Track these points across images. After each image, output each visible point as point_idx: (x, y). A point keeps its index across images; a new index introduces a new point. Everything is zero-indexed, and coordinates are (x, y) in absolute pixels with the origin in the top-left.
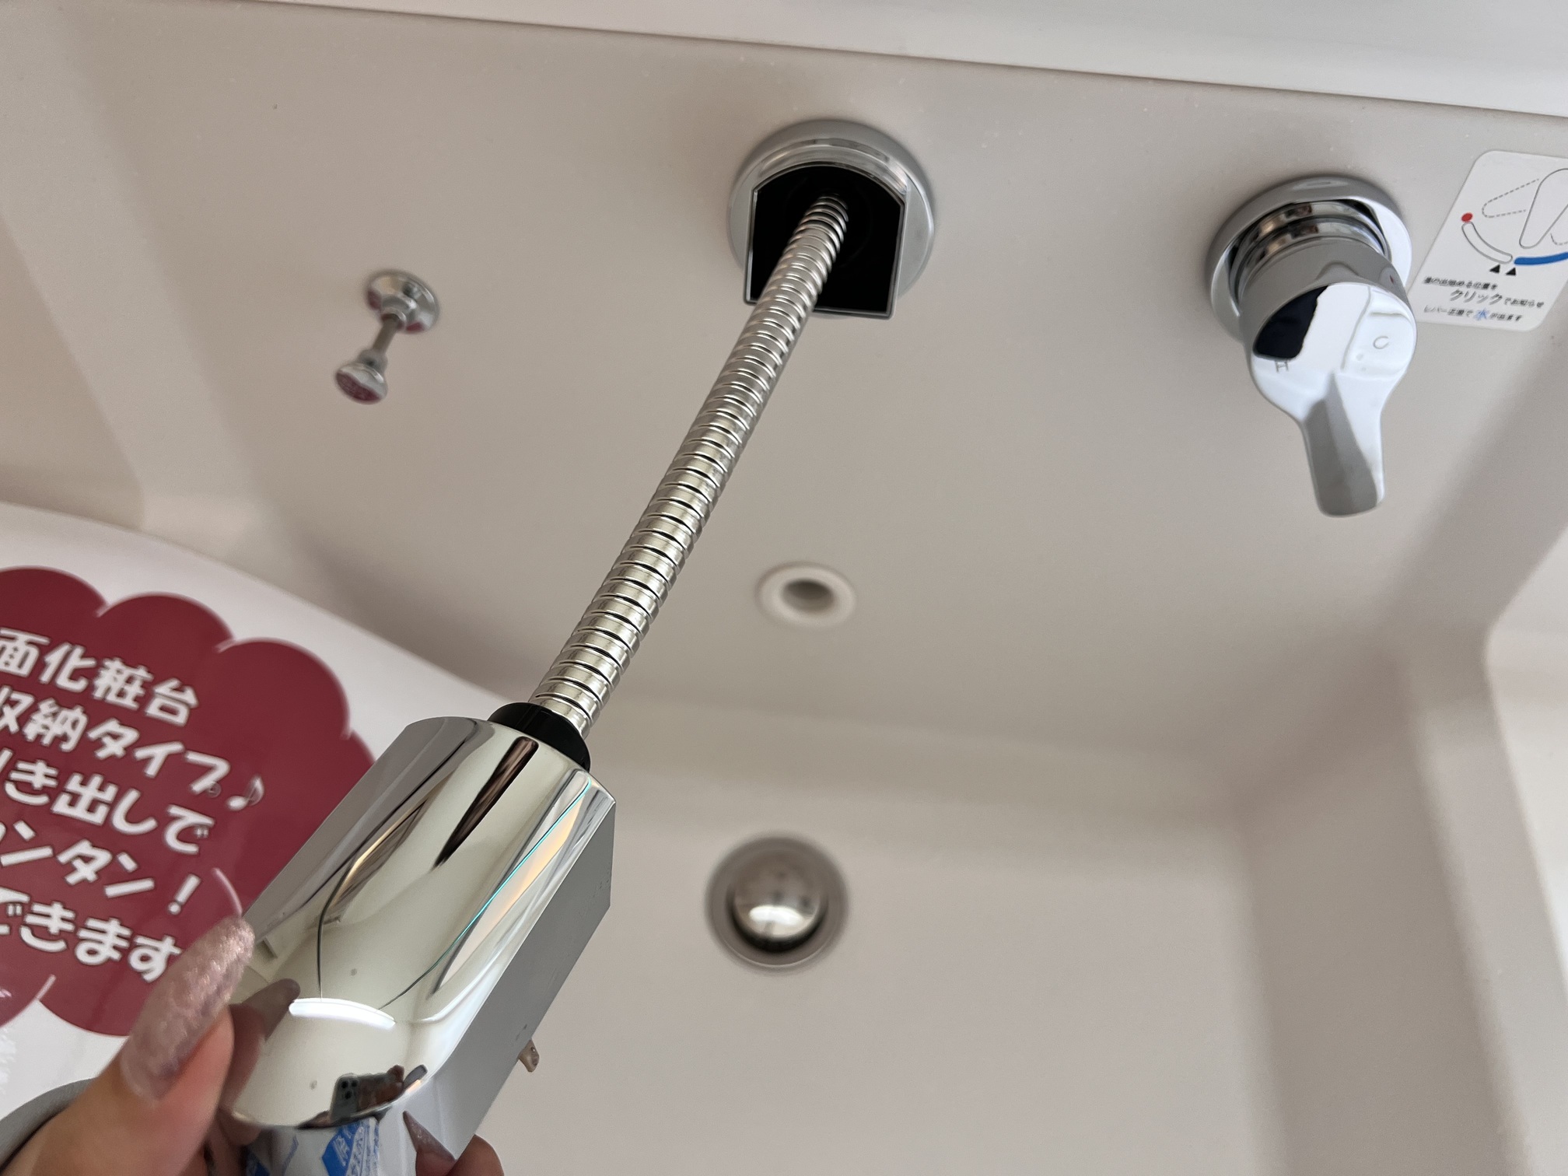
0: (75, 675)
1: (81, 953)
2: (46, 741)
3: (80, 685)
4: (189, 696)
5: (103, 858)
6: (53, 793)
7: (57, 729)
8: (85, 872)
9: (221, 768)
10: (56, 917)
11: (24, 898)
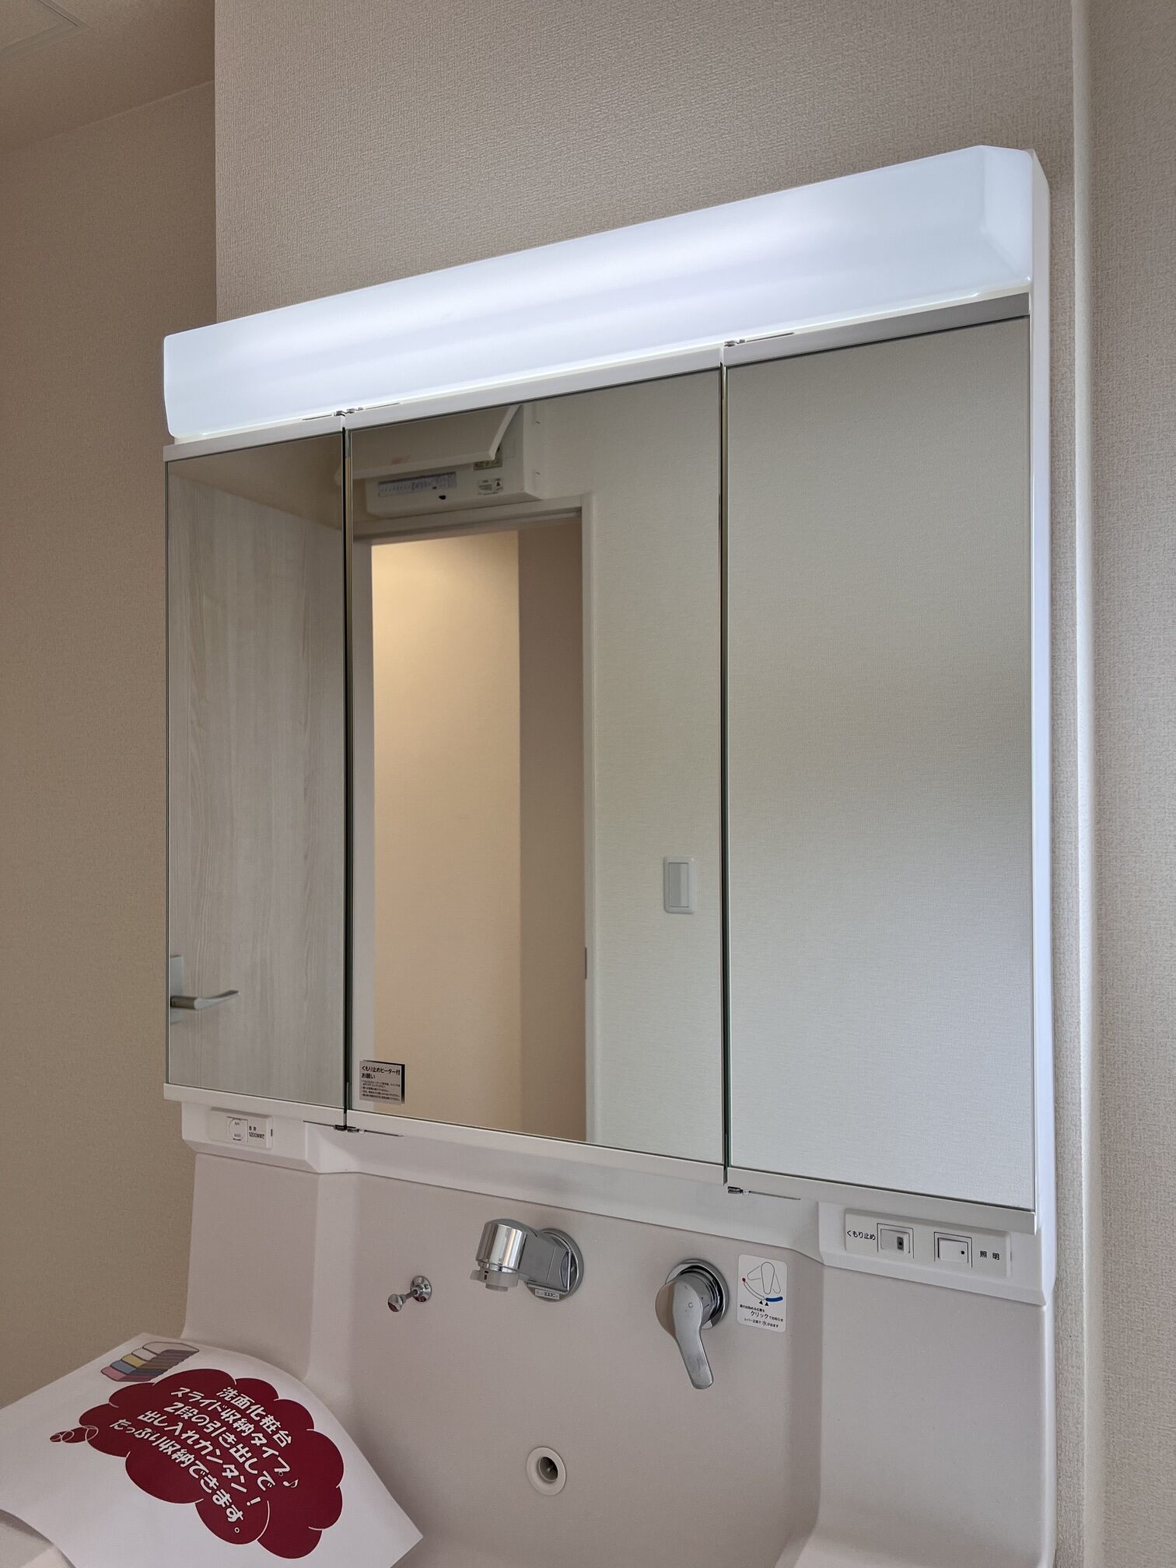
5: (236, 1473)
6: (232, 1446)
7: (243, 1428)
8: (229, 1474)
9: (288, 1469)
10: (213, 1482)
11: (208, 1471)
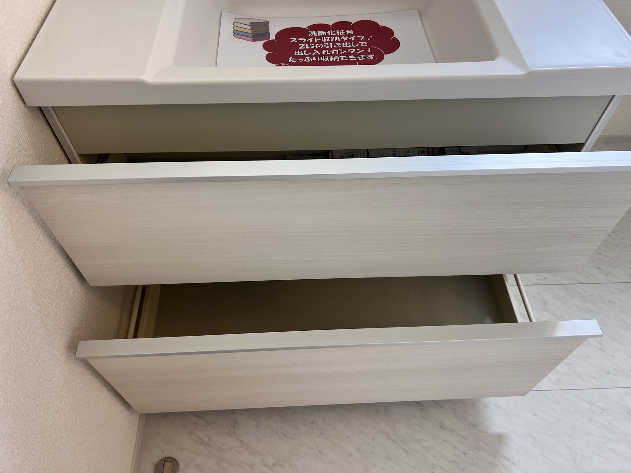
0: (333, 33)
1: (359, 59)
2: (335, 41)
3: (335, 34)
4: (352, 31)
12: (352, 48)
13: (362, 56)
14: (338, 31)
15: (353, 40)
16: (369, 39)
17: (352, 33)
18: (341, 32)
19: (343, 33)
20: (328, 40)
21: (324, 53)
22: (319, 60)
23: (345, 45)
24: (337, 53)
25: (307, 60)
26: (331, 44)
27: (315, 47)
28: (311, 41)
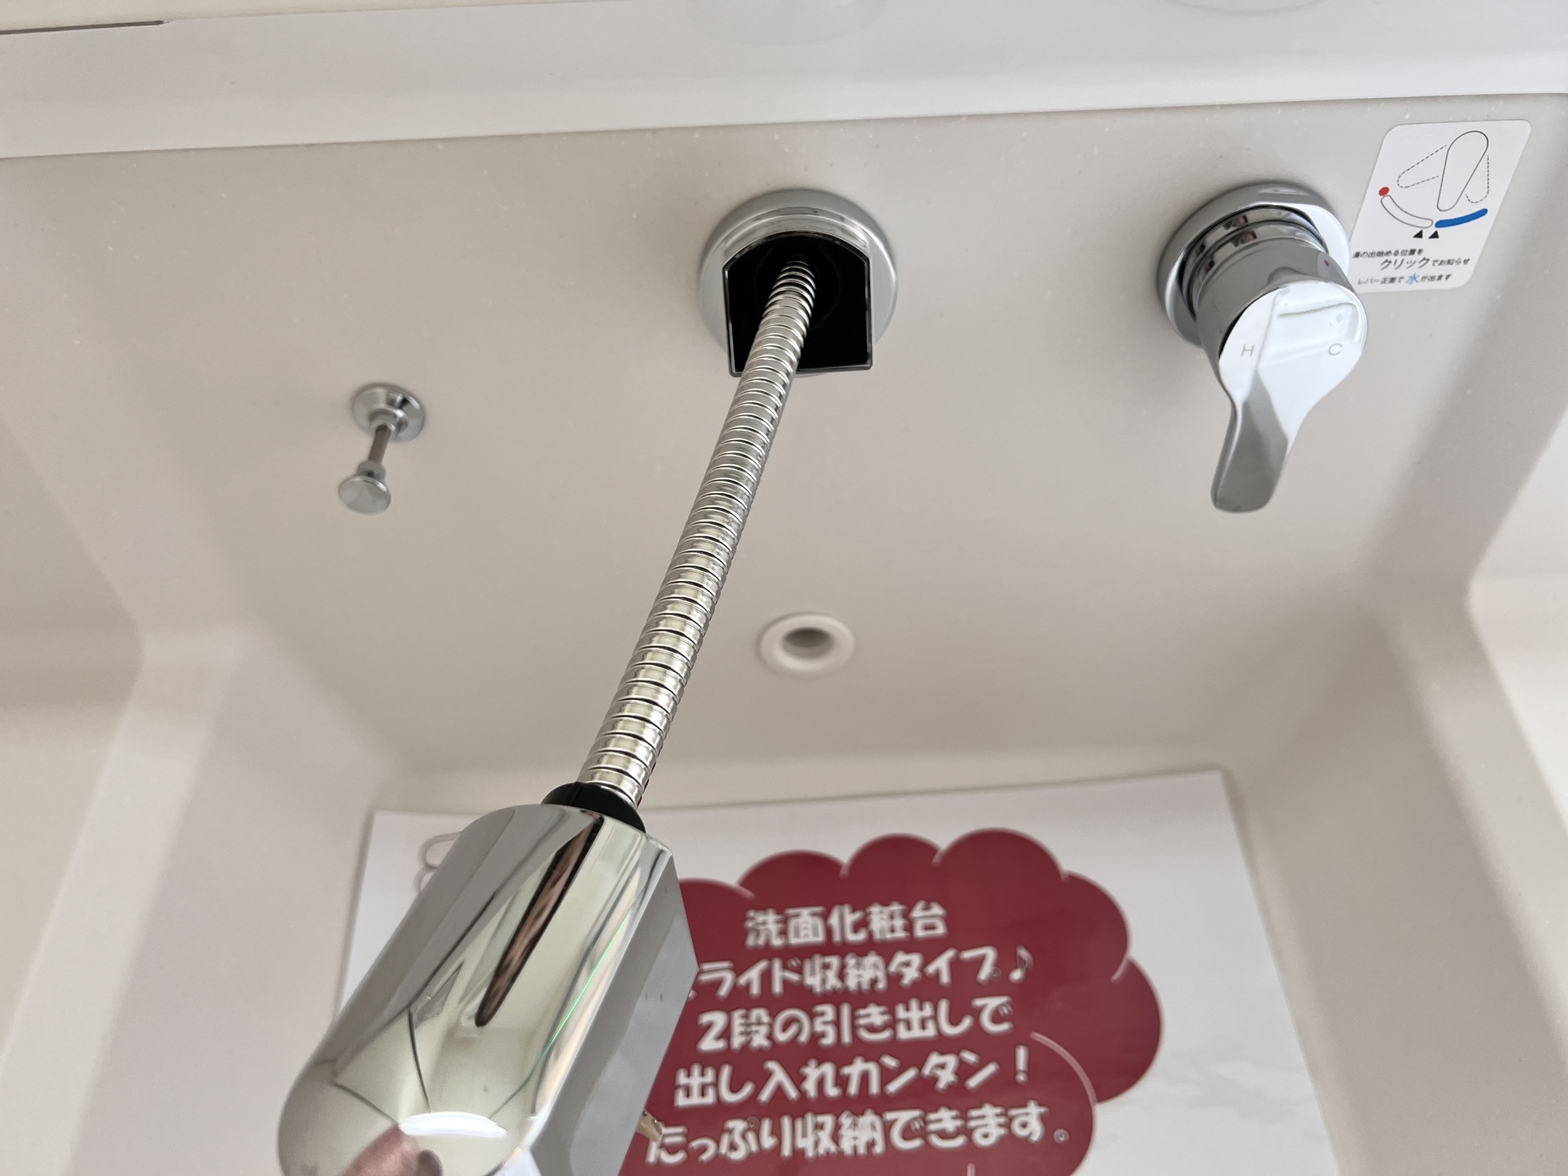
0: (855, 929)
1: (979, 1140)
2: (865, 987)
3: (862, 935)
4: (937, 910)
6: (892, 1025)
7: (867, 976)
8: (946, 1078)
9: (990, 954)
10: (946, 1118)
11: (916, 1113)
12: (942, 1044)
13: (989, 1111)
14: (875, 909)
15: (945, 978)
16: (1017, 975)
17: (941, 930)
18: (892, 917)
19: (899, 923)
20: (833, 982)
21: (810, 1087)
22: (786, 1151)
23: (909, 1027)
24: (874, 1088)
25: (733, 1147)
26: (846, 1010)
27: (770, 1037)
28: (755, 990)
